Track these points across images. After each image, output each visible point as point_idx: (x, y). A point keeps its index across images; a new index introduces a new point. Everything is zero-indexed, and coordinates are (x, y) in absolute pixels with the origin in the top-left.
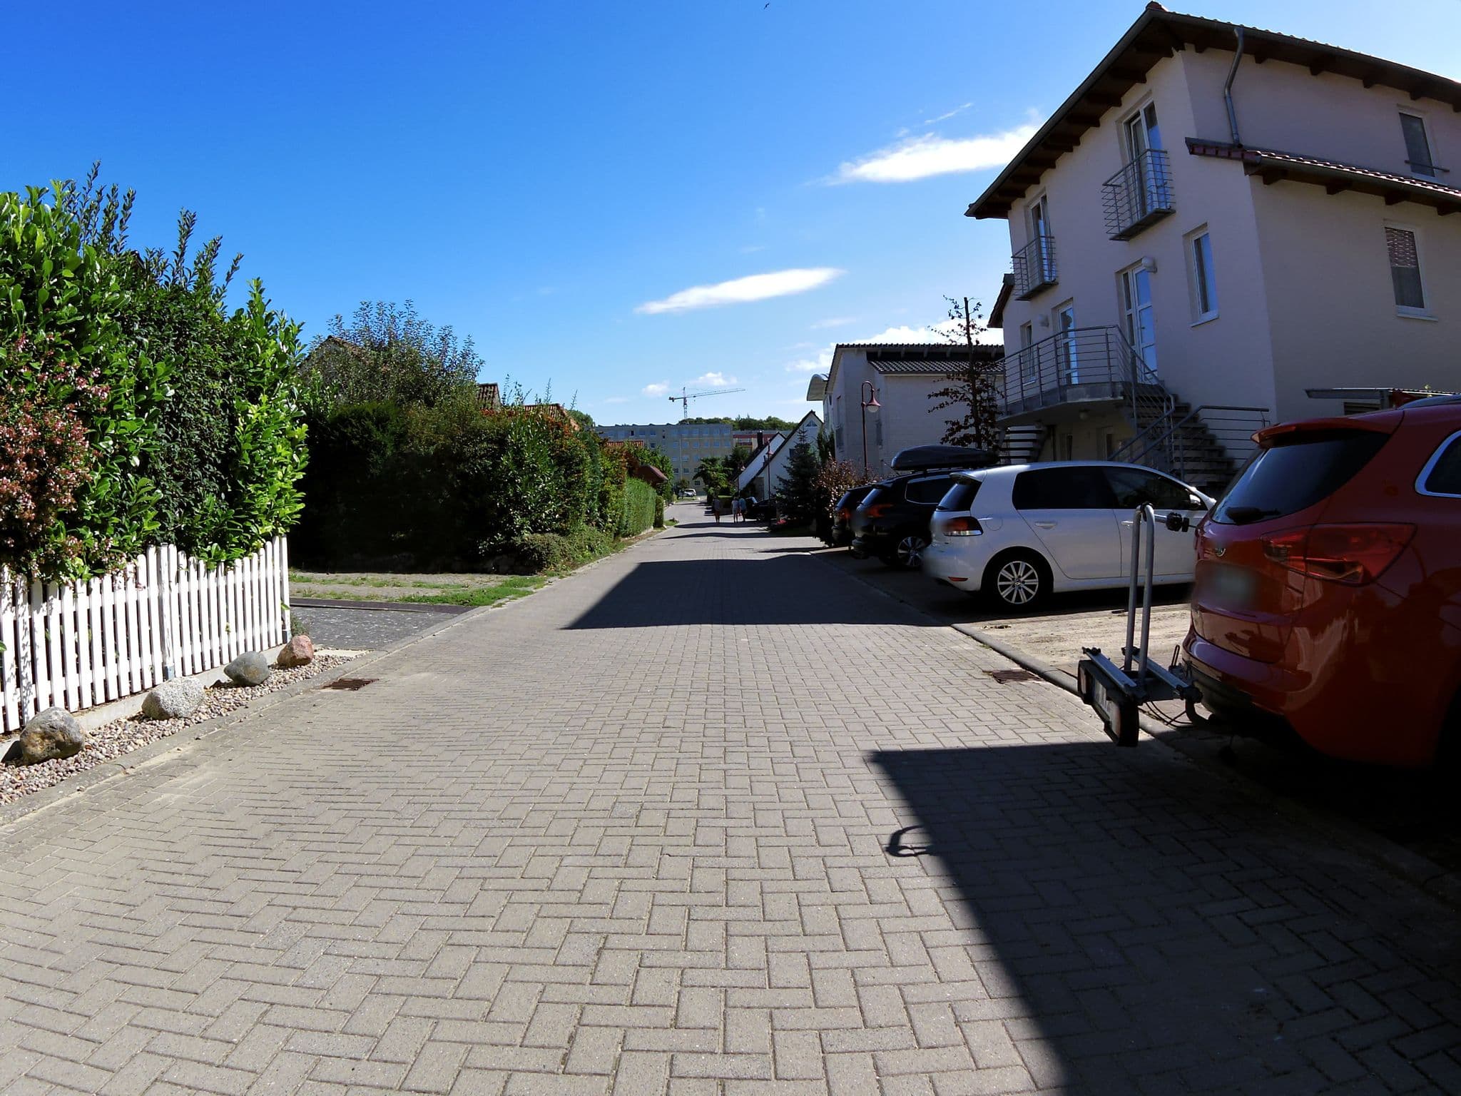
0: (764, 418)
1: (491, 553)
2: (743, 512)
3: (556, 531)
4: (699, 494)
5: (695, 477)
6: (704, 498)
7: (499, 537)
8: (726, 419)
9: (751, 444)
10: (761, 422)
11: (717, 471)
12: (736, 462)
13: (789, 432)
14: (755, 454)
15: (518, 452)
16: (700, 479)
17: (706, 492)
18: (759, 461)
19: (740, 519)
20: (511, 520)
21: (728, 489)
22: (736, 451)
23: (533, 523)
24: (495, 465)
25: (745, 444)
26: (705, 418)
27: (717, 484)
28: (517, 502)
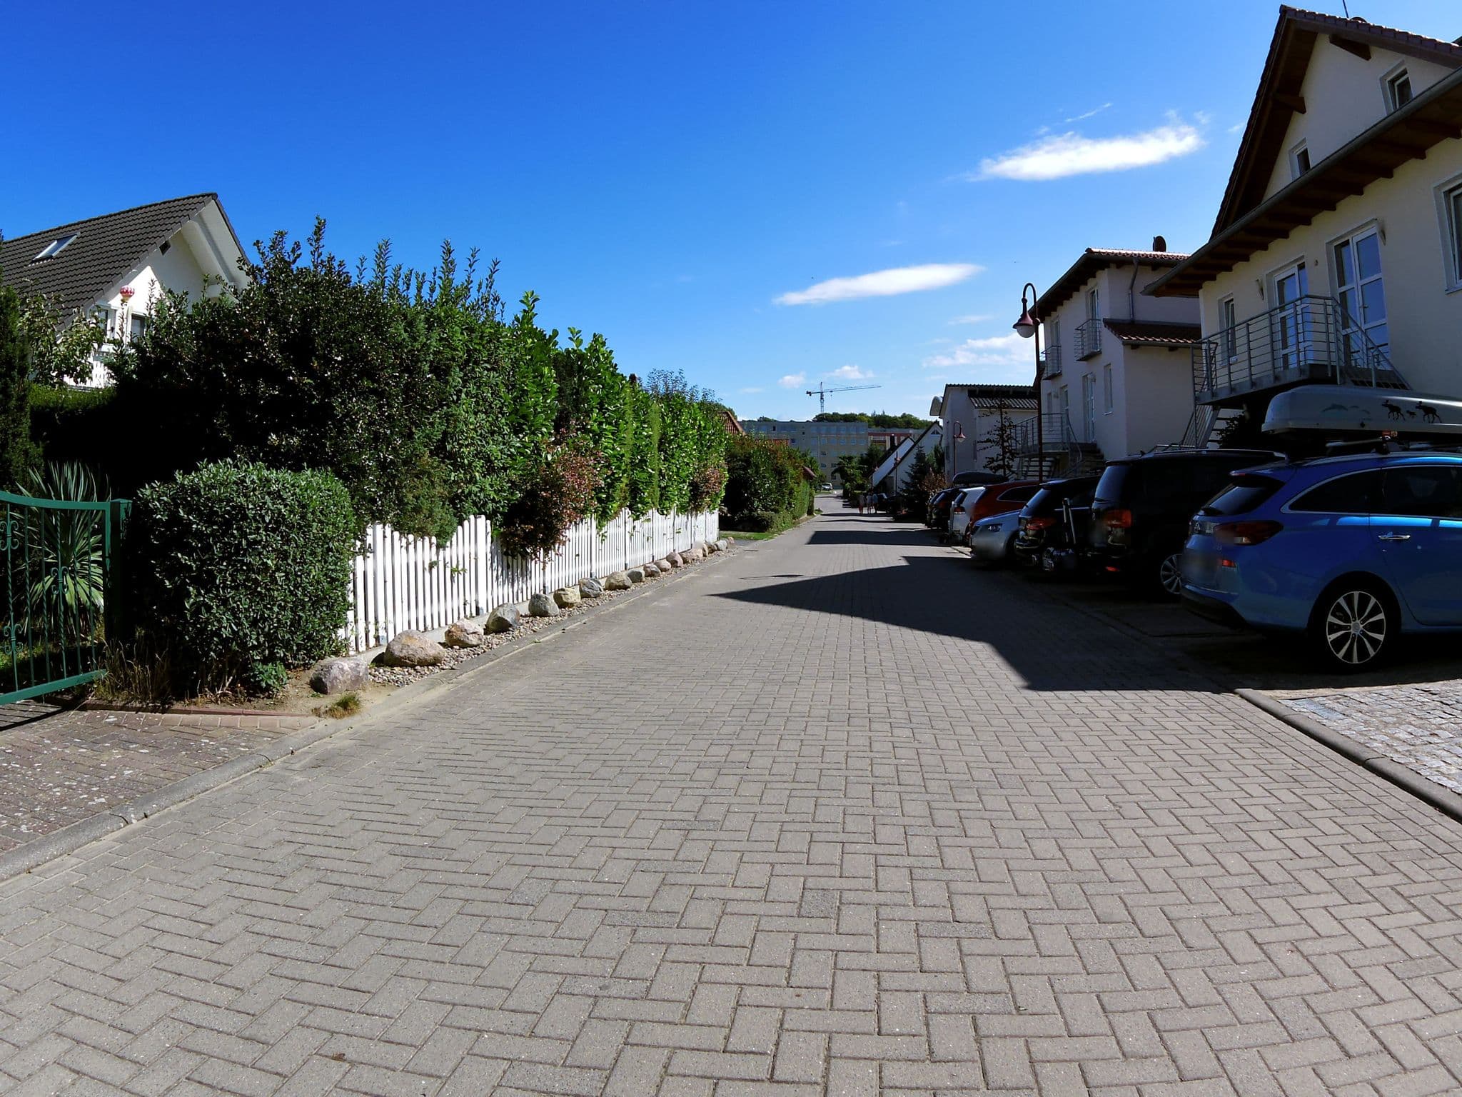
0: (899, 415)
1: (741, 520)
2: (875, 505)
3: (772, 510)
4: (835, 488)
5: (833, 473)
6: (840, 492)
7: (746, 512)
8: (862, 415)
9: (885, 442)
10: (895, 418)
11: (853, 468)
12: (872, 460)
13: (921, 432)
14: (887, 455)
15: (757, 467)
16: (838, 475)
17: (843, 486)
18: (890, 463)
19: (873, 511)
20: (752, 504)
21: (863, 484)
22: (871, 450)
23: (763, 506)
24: (745, 474)
25: (879, 442)
26: (842, 413)
27: (853, 480)
28: (756, 494)
